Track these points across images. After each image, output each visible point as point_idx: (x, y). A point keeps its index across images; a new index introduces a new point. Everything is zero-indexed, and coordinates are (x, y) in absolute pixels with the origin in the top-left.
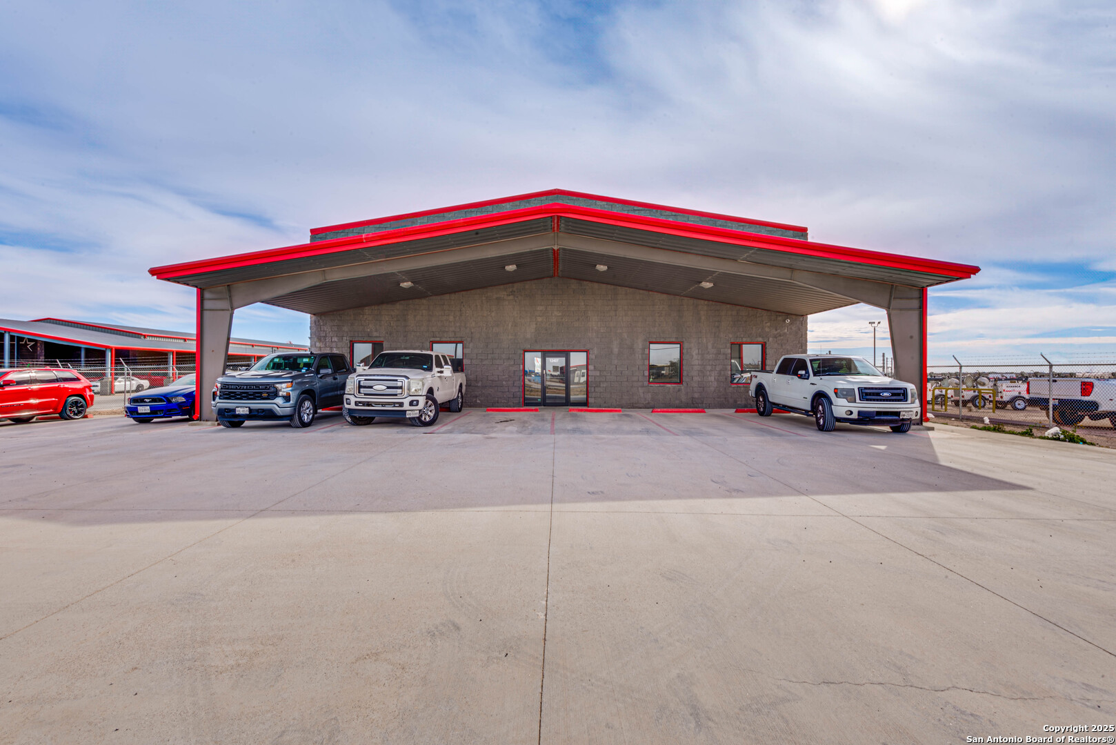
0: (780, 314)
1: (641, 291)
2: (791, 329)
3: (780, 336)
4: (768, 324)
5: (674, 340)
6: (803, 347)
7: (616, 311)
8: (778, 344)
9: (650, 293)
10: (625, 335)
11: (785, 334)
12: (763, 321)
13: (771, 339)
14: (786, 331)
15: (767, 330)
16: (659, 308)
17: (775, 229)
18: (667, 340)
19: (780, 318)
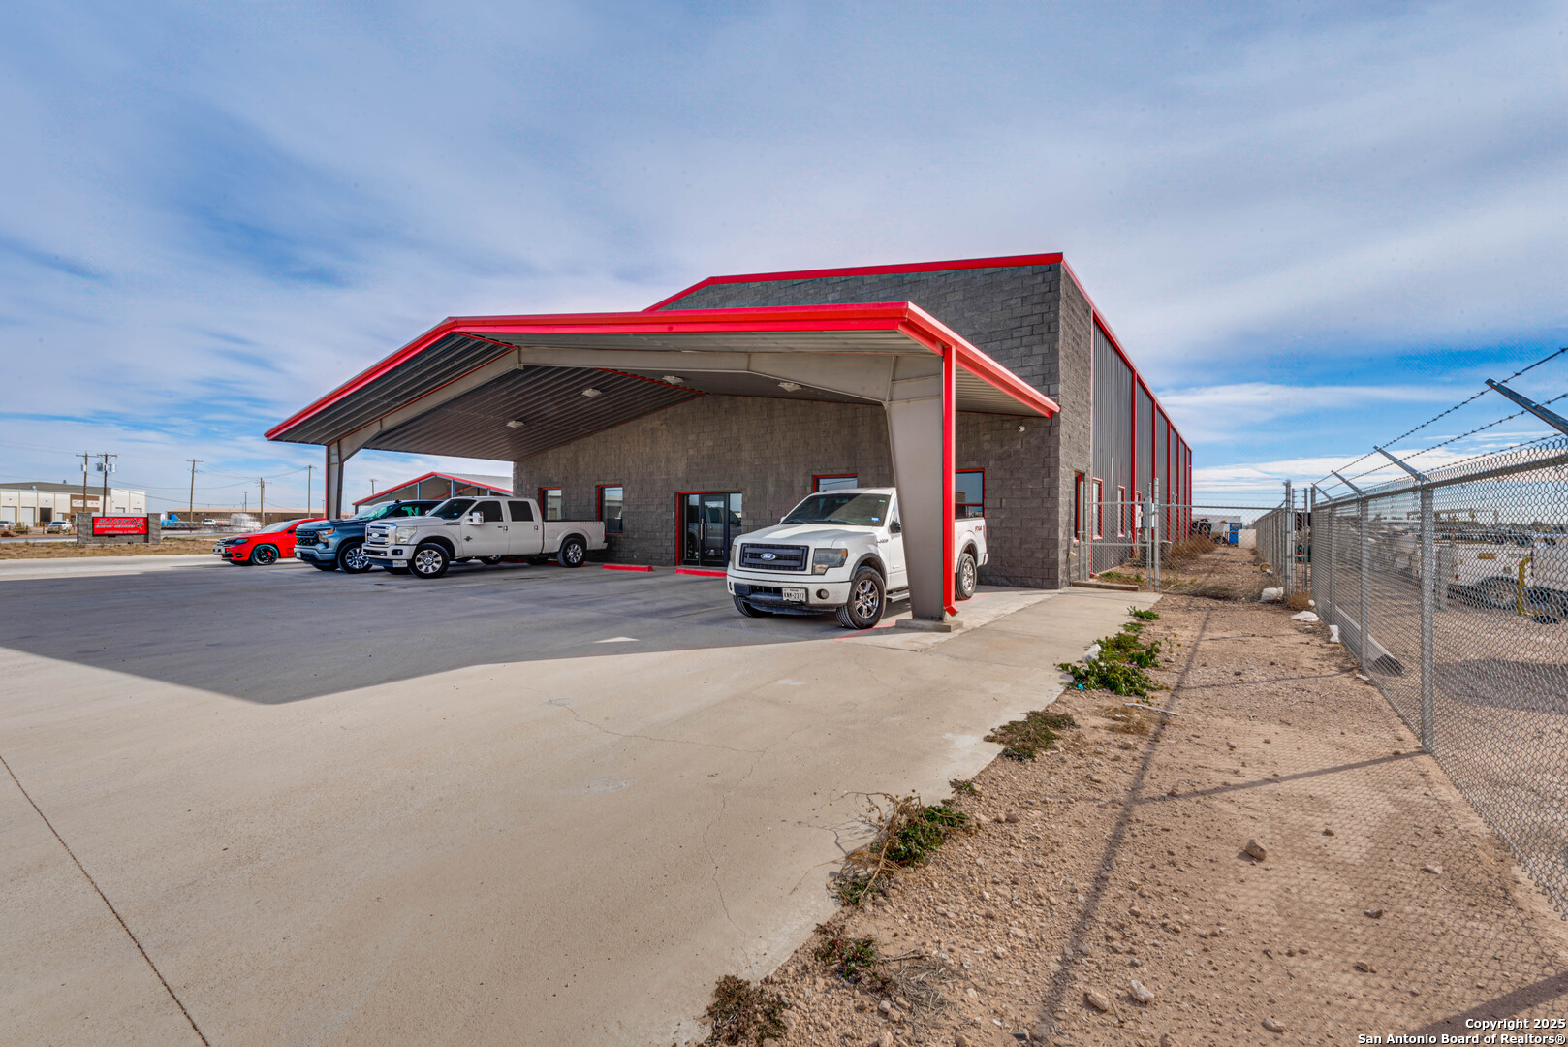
0: (1009, 417)
1: (803, 402)
2: (1029, 442)
3: (1009, 456)
4: (988, 437)
5: (844, 471)
6: (1052, 475)
7: (772, 433)
8: (1005, 470)
9: (814, 403)
10: (783, 468)
11: (1017, 452)
12: (978, 432)
13: (992, 463)
14: (1019, 446)
15: (986, 446)
16: (825, 425)
17: (999, 269)
18: (835, 472)
19: (1007, 425)
